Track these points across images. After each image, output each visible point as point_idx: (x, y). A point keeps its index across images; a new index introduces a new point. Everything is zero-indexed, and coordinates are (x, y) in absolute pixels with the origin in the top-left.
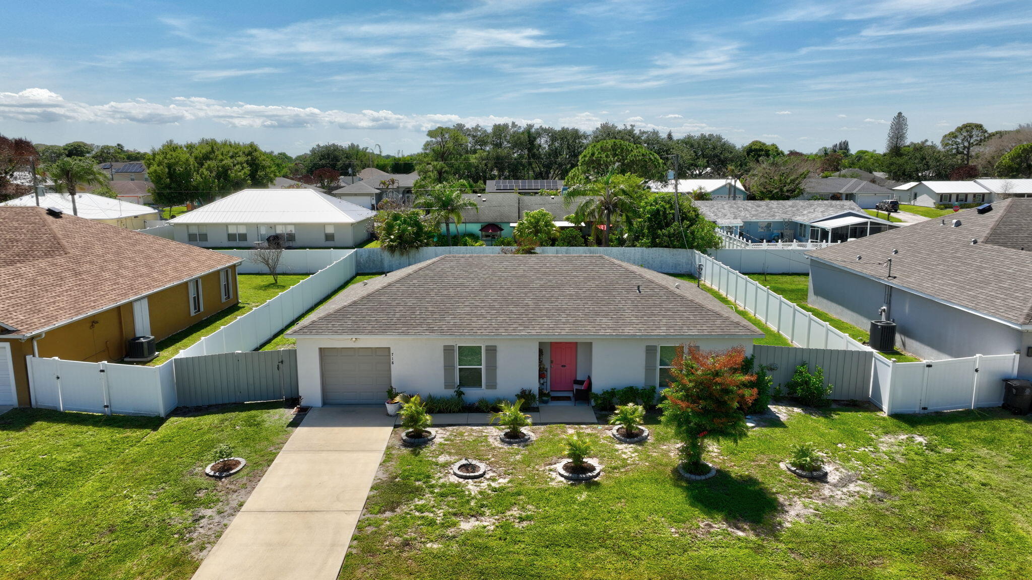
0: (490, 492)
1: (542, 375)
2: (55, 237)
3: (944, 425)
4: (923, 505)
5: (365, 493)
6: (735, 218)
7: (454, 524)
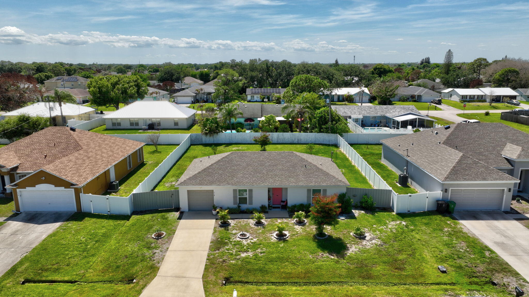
0: (251, 244)
1: (269, 199)
2: (76, 141)
3: (414, 218)
4: (396, 247)
5: (208, 244)
6: (360, 114)
7: (239, 255)
